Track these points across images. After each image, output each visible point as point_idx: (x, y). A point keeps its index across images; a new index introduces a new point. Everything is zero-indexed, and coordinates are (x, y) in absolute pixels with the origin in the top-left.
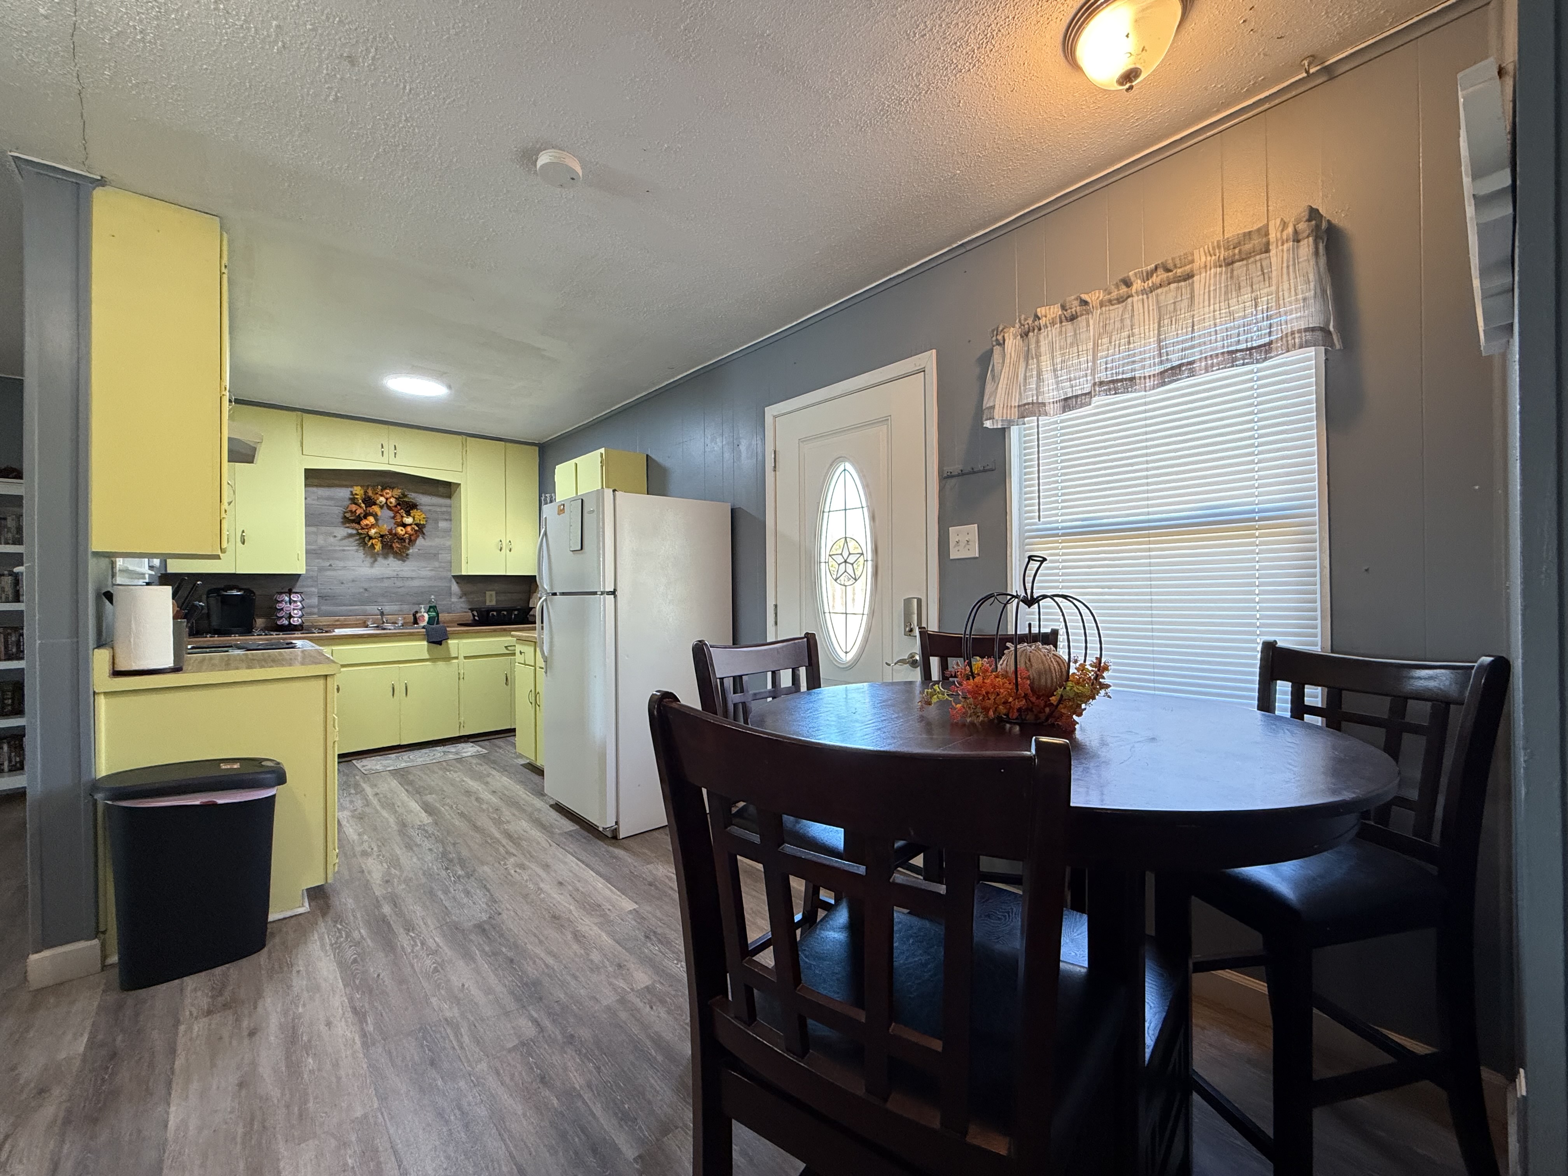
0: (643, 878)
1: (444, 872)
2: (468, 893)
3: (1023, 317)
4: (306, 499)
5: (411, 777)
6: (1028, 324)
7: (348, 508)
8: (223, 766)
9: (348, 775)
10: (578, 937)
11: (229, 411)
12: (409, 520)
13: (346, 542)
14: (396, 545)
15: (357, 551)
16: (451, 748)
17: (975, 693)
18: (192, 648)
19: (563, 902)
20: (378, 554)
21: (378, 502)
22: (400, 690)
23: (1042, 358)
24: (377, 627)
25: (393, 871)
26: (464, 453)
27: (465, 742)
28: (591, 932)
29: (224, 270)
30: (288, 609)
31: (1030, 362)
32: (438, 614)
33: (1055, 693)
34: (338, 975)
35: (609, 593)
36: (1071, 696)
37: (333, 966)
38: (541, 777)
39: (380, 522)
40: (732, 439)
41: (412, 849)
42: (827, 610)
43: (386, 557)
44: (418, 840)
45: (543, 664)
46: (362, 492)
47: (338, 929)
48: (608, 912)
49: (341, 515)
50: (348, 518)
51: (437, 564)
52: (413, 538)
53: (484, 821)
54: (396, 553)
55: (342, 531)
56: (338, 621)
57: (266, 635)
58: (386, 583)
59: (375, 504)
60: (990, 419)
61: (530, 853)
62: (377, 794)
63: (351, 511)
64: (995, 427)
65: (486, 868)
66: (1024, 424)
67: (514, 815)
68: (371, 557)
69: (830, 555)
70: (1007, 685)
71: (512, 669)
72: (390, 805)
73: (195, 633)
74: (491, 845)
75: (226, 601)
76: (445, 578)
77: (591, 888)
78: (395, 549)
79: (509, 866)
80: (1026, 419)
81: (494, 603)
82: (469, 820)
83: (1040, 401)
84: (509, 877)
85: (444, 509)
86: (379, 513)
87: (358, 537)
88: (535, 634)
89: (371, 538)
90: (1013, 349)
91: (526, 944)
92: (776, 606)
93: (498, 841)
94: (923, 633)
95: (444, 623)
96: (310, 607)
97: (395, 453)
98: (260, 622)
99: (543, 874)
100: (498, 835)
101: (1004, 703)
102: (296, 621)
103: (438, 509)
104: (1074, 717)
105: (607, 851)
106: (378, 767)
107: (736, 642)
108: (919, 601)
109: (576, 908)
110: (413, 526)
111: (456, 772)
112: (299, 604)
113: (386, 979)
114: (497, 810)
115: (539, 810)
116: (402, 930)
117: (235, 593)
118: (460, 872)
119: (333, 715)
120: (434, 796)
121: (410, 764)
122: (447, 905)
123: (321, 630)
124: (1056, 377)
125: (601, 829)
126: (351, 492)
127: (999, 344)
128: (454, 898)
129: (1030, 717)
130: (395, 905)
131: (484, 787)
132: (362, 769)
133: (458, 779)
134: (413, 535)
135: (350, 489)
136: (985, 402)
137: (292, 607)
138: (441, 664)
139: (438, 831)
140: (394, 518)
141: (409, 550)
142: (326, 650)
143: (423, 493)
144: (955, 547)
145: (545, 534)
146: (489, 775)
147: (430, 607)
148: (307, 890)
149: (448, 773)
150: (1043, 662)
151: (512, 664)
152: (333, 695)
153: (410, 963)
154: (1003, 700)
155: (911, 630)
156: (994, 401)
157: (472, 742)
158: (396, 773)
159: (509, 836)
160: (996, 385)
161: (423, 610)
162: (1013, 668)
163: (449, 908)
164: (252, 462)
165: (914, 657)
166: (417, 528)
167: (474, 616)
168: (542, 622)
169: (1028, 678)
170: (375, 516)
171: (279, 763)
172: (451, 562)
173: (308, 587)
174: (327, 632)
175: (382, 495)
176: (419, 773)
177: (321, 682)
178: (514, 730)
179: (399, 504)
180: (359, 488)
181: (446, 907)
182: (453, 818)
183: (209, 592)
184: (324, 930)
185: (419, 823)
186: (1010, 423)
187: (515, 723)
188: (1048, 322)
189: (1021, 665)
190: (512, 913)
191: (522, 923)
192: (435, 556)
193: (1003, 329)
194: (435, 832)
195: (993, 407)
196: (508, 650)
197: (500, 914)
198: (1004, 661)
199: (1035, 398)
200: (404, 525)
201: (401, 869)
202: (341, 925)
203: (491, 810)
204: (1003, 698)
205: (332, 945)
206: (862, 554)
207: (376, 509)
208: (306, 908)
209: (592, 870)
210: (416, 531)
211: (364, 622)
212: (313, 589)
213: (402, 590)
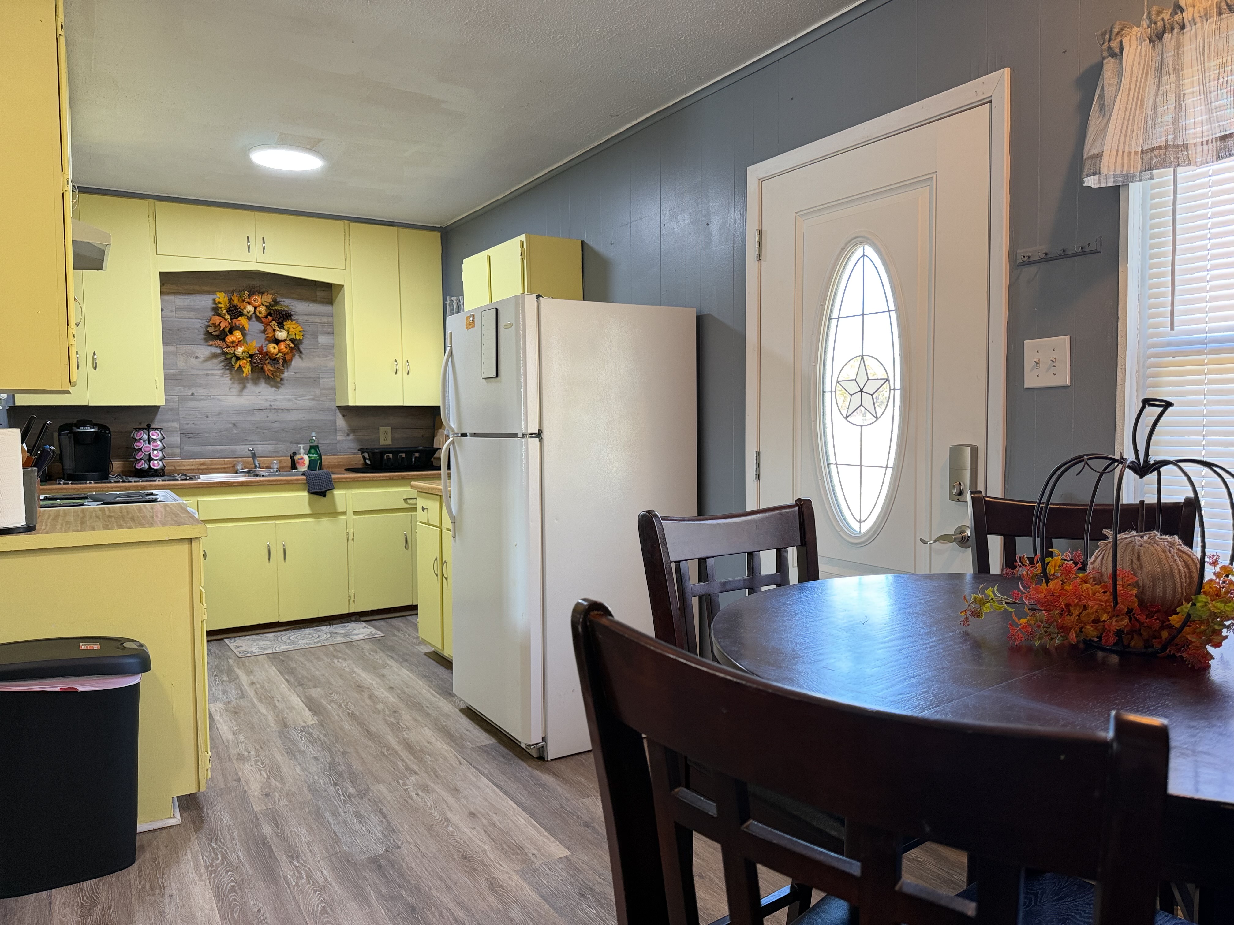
0: (578, 817)
1: (332, 788)
2: (360, 818)
3: (1155, 8)
4: (162, 310)
5: (293, 664)
6: (1163, 20)
7: (210, 320)
8: (83, 646)
9: (220, 658)
10: (494, 886)
11: (73, 206)
12: (282, 335)
13: (209, 364)
14: (268, 368)
15: (222, 375)
16: (339, 629)
17: (1048, 605)
18: (46, 499)
19: (475, 839)
20: (246, 378)
21: (245, 312)
22: (277, 553)
23: (1185, 71)
24: (248, 472)
25: (273, 782)
26: (347, 244)
27: (357, 621)
28: (510, 882)
29: (60, 32)
30: (147, 449)
31: (1165, 79)
32: (320, 456)
33: (1178, 610)
34: (215, 905)
35: (533, 435)
36: (1205, 616)
37: (209, 894)
38: (449, 671)
39: (248, 338)
40: (698, 216)
41: (295, 756)
42: (832, 460)
43: (256, 382)
44: (302, 745)
45: (450, 526)
46: (226, 299)
47: (213, 848)
48: (532, 857)
49: (203, 330)
50: (211, 333)
51: (318, 392)
52: (288, 357)
53: (379, 726)
54: (269, 377)
55: (205, 350)
56: (203, 464)
57: (123, 482)
58: (258, 416)
59: (241, 314)
60: (1094, 174)
61: (435, 772)
62: (253, 683)
63: (214, 325)
64: (1103, 185)
65: (381, 787)
66: (1152, 178)
67: (416, 720)
68: (240, 383)
69: (838, 382)
70: (1099, 595)
71: (413, 528)
72: (268, 699)
73: (48, 478)
74: (386, 757)
75: (79, 439)
76: (327, 409)
77: (511, 824)
78: (267, 372)
79: (410, 787)
80: (1154, 172)
81: (389, 442)
82: (362, 724)
83: (1179, 142)
84: (410, 801)
85: (325, 319)
86: (247, 326)
87: (222, 358)
88: (438, 485)
89: (238, 359)
90: (1137, 61)
91: (430, 889)
92: (758, 453)
93: (396, 752)
94: (979, 501)
95: (328, 467)
96: (172, 447)
97: (264, 249)
98: (116, 465)
99: (451, 800)
100: (396, 746)
101: (1096, 621)
102: (156, 465)
103: (317, 320)
104: (1208, 647)
105: (532, 776)
106: (254, 649)
107: (702, 512)
108: (974, 451)
109: (492, 849)
110: (287, 342)
111: (345, 660)
112: (159, 443)
113: (268, 915)
114: (395, 712)
115: (446, 715)
116: (284, 857)
117: (88, 429)
118: (351, 790)
119: (199, 588)
120: (319, 689)
121: (291, 647)
122: (337, 831)
123: (185, 477)
124: (1208, 101)
125: (523, 746)
126: (214, 300)
127: (1113, 55)
128: (344, 822)
129: (1136, 643)
130: (277, 825)
131: (379, 681)
132: (235, 651)
133: (347, 669)
134: (287, 353)
135: (213, 296)
136: (1086, 148)
137: (152, 447)
138: (325, 521)
139: (325, 735)
140: (264, 331)
141: (283, 373)
142: (189, 502)
143: (297, 299)
144: (1032, 370)
145: (451, 354)
146: (385, 665)
147: (311, 447)
148: (178, 797)
149: (336, 661)
150: (1160, 562)
151: (413, 521)
152: (200, 563)
153: (294, 898)
154: (1093, 617)
155: (961, 493)
156: (1102, 146)
157: (363, 621)
158: (275, 658)
159: (409, 747)
160: (1105, 121)
161: (302, 451)
162: (1110, 570)
163: (339, 835)
164: (100, 269)
165: (963, 532)
166: (292, 345)
167: (364, 458)
168: (449, 468)
169: (1136, 585)
170: (242, 330)
171: (142, 646)
172: (335, 389)
173: (168, 421)
174: (191, 479)
175: (249, 303)
176: (302, 659)
177: (185, 547)
178: (414, 608)
179: (270, 314)
180: (223, 294)
181: (335, 832)
182: (342, 720)
183: (62, 428)
184: (197, 848)
185: (303, 724)
186: (1128, 178)
187: (417, 599)
188: (1196, 15)
189: (1124, 564)
190: (415, 849)
191: (425, 861)
192: (315, 381)
193: (1122, 29)
194: (321, 736)
195: (1099, 156)
196: (407, 503)
197: (399, 847)
198: (1097, 558)
199: (1171, 137)
200: (277, 341)
201: (282, 780)
202: (216, 844)
203: (387, 712)
204: (1093, 613)
205: (207, 868)
206: (887, 380)
207: (242, 321)
208: (176, 820)
209: (512, 799)
210: (291, 348)
211: (234, 467)
212: (176, 425)
213: (276, 425)
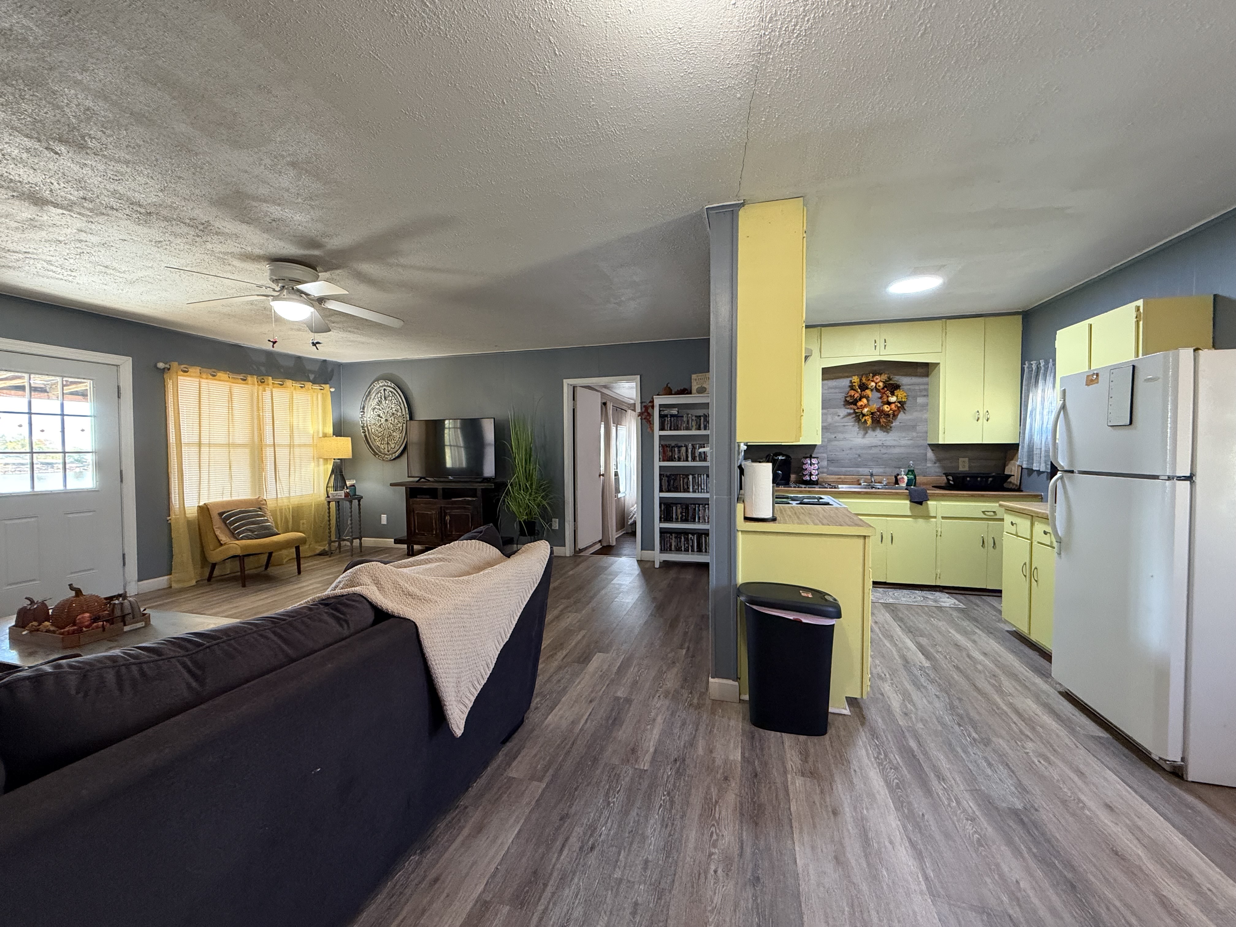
1: (958, 727)
2: (991, 765)
4: (822, 389)
5: (900, 614)
7: (848, 393)
8: (803, 594)
10: (1166, 904)
12: (893, 399)
13: (846, 419)
14: (883, 420)
15: (853, 426)
16: (930, 595)
19: (1122, 837)
20: (868, 427)
21: (870, 386)
22: (887, 538)
24: (868, 486)
25: (908, 705)
26: (944, 334)
27: (940, 591)
29: (804, 235)
30: (810, 469)
32: (915, 477)
34: (888, 794)
37: (882, 783)
39: (870, 403)
41: (920, 689)
43: (874, 430)
44: (923, 681)
46: (858, 380)
47: (876, 744)
49: (843, 399)
50: (848, 401)
51: (914, 434)
52: (896, 413)
54: (883, 426)
55: (844, 412)
56: (840, 478)
57: (798, 487)
58: (874, 451)
59: (867, 388)
62: (876, 622)
63: (851, 396)
65: (1001, 742)
67: (1017, 689)
68: (864, 431)
71: (996, 537)
72: (889, 637)
74: (998, 715)
76: (921, 446)
77: (1163, 837)
78: (882, 423)
79: (1030, 752)
81: (967, 469)
82: (968, 678)
84: (1035, 766)
85: (922, 387)
86: (870, 396)
87: (854, 416)
89: (864, 415)
91: (1086, 871)
93: (1007, 714)
95: (922, 485)
96: (823, 468)
97: (885, 346)
98: (793, 477)
99: (1078, 781)
100: (1005, 708)
102: (814, 478)
103: (917, 387)
105: (1173, 792)
109: (1148, 858)
110: (896, 404)
111: (940, 621)
112: (816, 465)
114: (995, 676)
115: (1048, 695)
116: (933, 776)
117: (781, 457)
118: (974, 734)
120: (925, 639)
121: (897, 602)
122: (971, 768)
123: (832, 486)
125: (1154, 757)
126: (851, 381)
128: (976, 763)
130: (919, 743)
131: (972, 645)
133: (944, 629)
134: (896, 411)
135: (850, 379)
137: (812, 468)
138: (921, 521)
139: (940, 679)
140: (881, 398)
141: (892, 423)
143: (904, 375)
145: (1063, 407)
146: (974, 633)
147: (909, 471)
148: (848, 697)
149: (933, 620)
151: (997, 531)
152: (869, 552)
157: (947, 593)
158: (886, 606)
159: (1017, 712)
161: (903, 473)
163: (974, 773)
166: (899, 405)
167: (948, 480)
170: (867, 398)
171: (835, 600)
172: (929, 433)
173: (821, 453)
174: (835, 488)
175: (872, 381)
176: (906, 612)
177: (861, 541)
178: (998, 592)
179: (885, 387)
180: (856, 377)
181: (970, 770)
182: (950, 670)
184: (865, 739)
185: (920, 664)
187: (1002, 587)
192: (914, 427)
194: (936, 678)
196: (985, 514)
197: (1036, 809)
200: (889, 403)
201: (914, 705)
202: (878, 741)
203: (988, 674)
205: (875, 759)
207: (868, 392)
208: (847, 711)
210: (898, 408)
211: (858, 481)
212: (825, 455)
213: (886, 456)
